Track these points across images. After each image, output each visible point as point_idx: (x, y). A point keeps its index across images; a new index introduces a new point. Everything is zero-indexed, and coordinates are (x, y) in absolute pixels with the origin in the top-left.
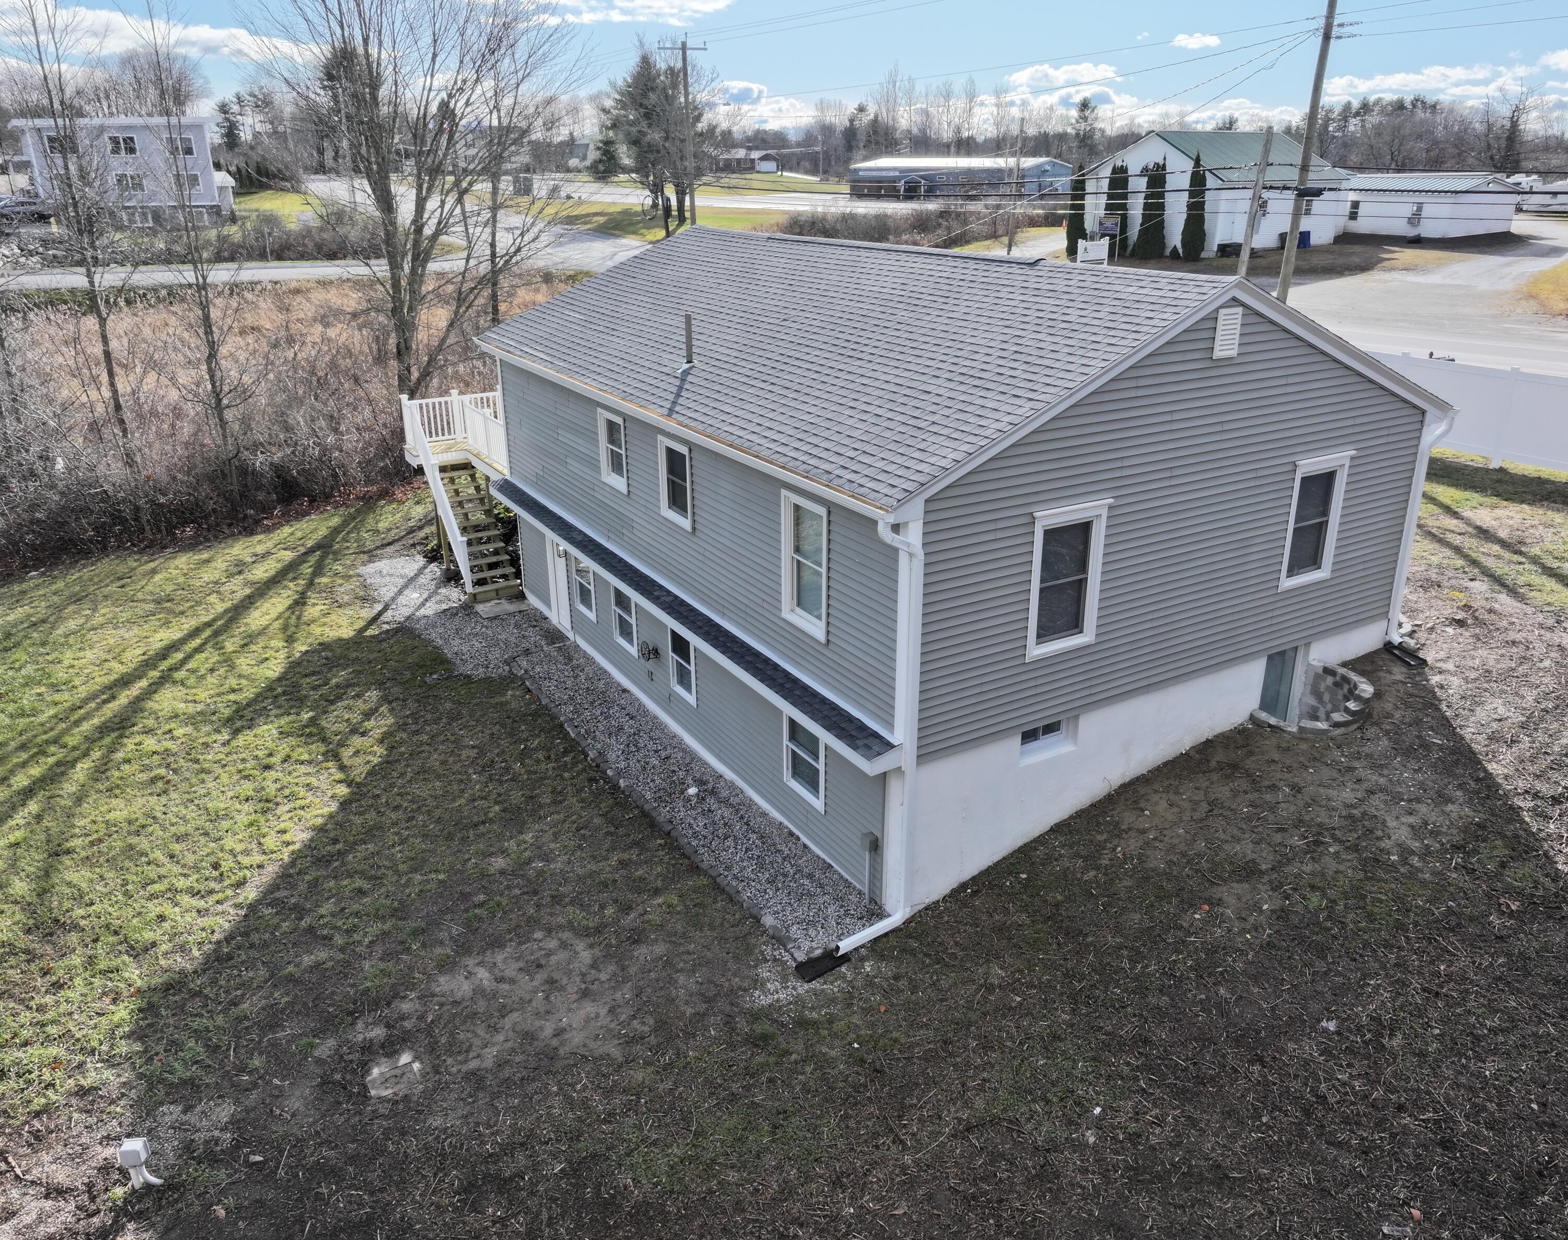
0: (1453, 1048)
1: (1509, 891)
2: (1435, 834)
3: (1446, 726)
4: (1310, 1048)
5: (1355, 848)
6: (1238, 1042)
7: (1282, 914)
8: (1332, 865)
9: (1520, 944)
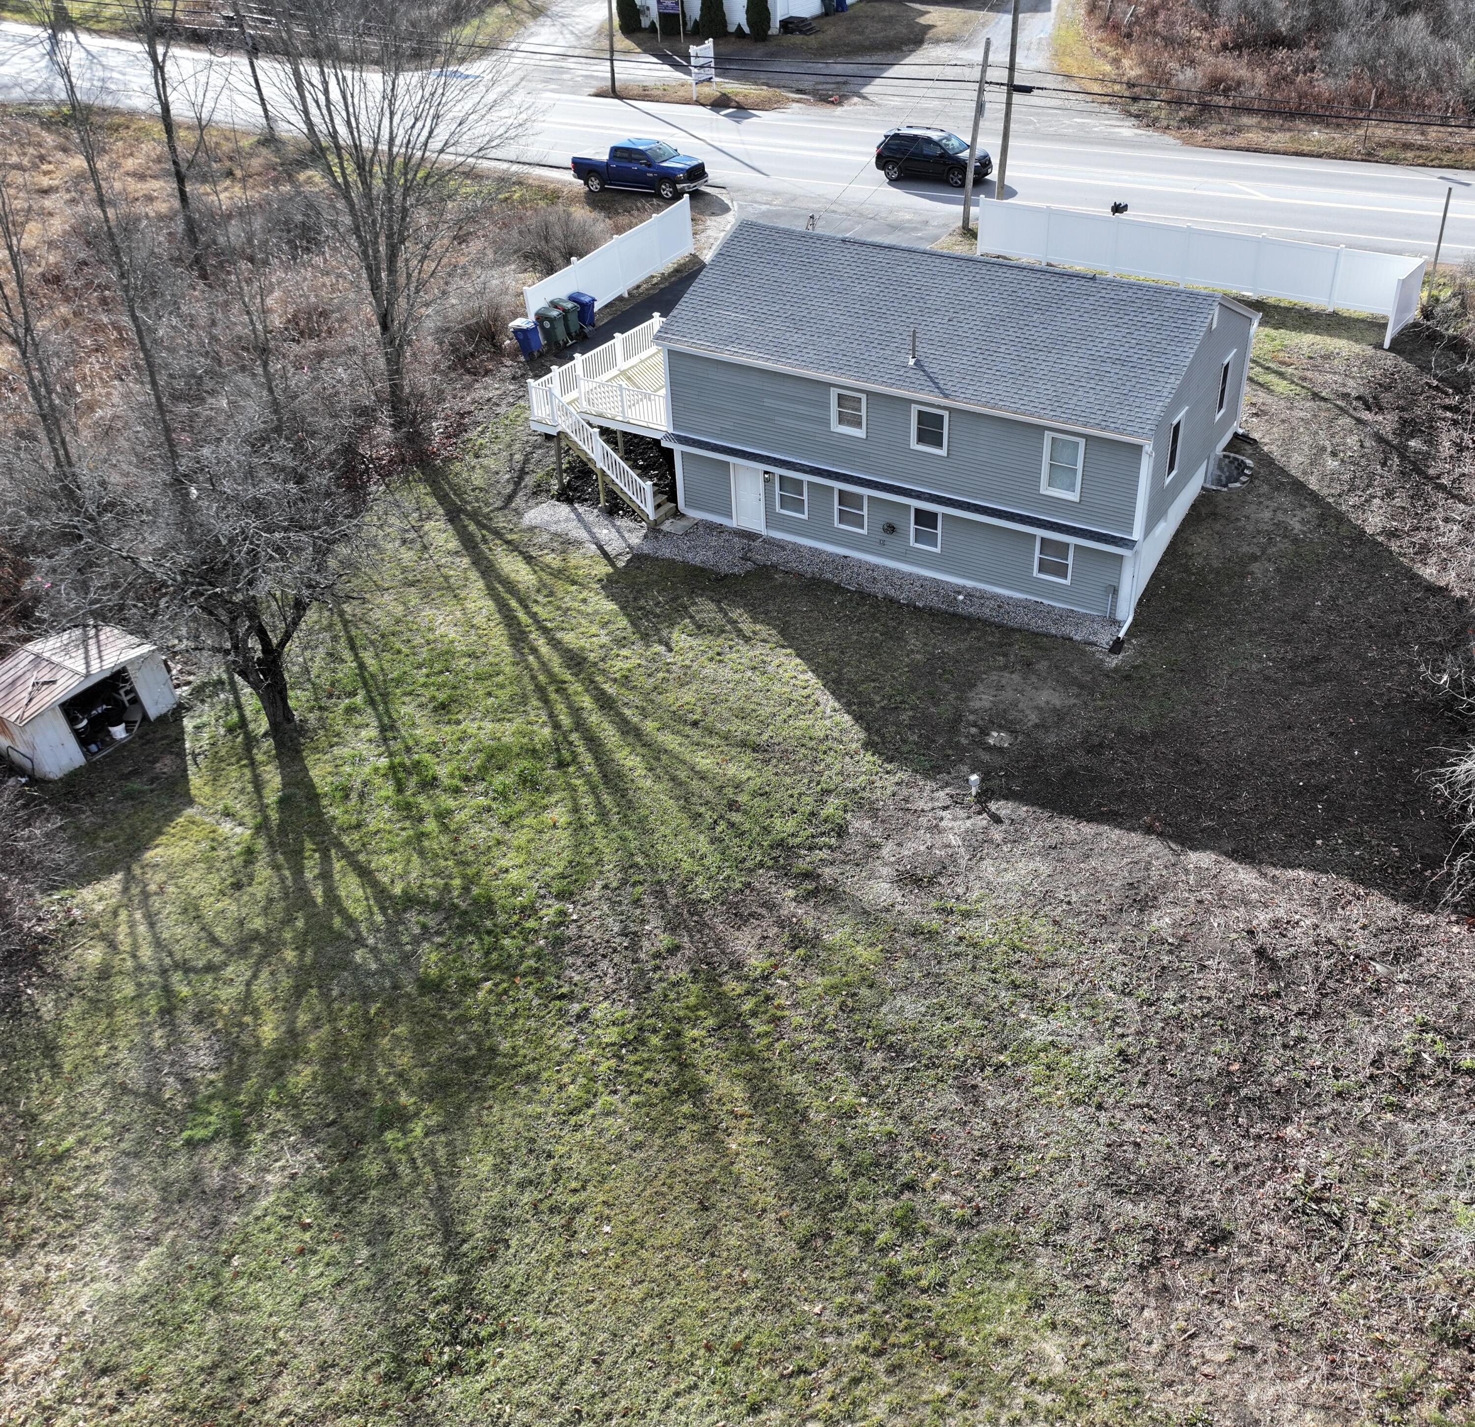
0: (1357, 598)
1: (1344, 538)
2: (1309, 522)
3: (1283, 471)
4: (1316, 613)
5: (1285, 537)
6: (1293, 619)
7: (1278, 570)
8: (1282, 546)
9: (1358, 556)
